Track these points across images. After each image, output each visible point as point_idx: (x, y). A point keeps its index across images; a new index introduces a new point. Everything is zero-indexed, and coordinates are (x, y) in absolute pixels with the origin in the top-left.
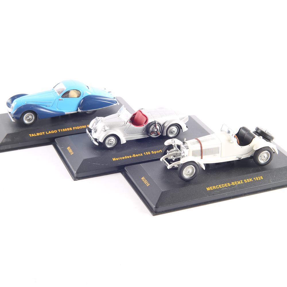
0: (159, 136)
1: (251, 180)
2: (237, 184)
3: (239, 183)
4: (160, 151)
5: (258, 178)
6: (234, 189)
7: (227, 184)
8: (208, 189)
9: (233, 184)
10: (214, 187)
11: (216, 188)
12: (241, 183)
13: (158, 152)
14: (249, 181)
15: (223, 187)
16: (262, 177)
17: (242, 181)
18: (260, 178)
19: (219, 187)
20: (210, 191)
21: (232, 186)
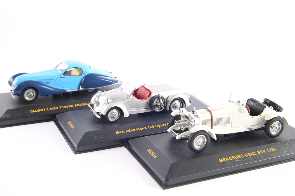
0: (162, 110)
1: (264, 151)
2: (251, 155)
3: (252, 154)
4: (164, 125)
5: (272, 150)
6: (249, 161)
7: (240, 156)
8: (221, 160)
9: (246, 155)
10: (227, 159)
11: (229, 160)
12: (255, 154)
13: (162, 126)
14: (263, 153)
15: (236, 158)
16: (275, 149)
17: (255, 152)
18: (274, 150)
19: (232, 158)
20: (223, 162)
21: (245, 157)
